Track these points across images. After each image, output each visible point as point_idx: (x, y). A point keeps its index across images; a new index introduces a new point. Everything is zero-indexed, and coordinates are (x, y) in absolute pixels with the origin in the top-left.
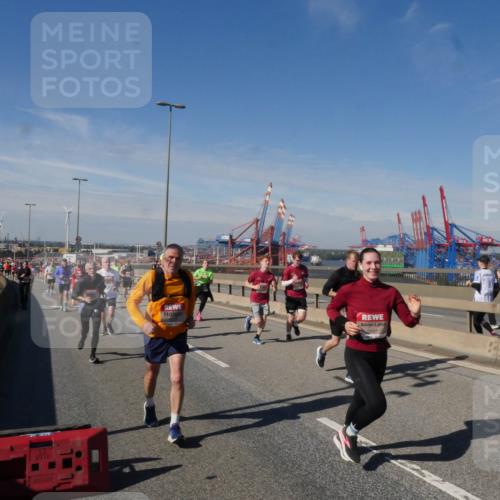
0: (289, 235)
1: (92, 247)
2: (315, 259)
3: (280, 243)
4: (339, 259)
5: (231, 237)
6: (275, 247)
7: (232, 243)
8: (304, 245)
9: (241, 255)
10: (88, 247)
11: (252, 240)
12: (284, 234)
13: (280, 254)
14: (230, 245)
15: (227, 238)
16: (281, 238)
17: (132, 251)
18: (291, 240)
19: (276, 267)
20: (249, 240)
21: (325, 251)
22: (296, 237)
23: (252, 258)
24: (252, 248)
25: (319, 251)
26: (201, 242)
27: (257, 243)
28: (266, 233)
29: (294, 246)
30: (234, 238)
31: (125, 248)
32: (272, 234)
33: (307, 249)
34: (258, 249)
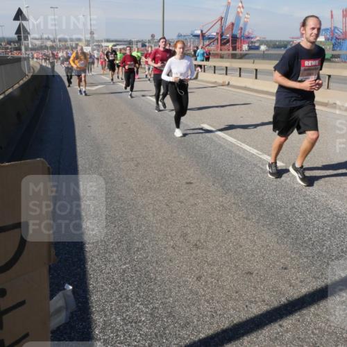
0: (245, 31)
1: (102, 41)
2: (263, 48)
3: (238, 36)
4: (281, 47)
5: (202, 31)
6: (234, 38)
7: (203, 36)
8: (256, 37)
9: (208, 45)
10: (98, 41)
11: (217, 33)
12: (242, 29)
13: (238, 44)
14: (201, 37)
15: (199, 32)
16: (239, 32)
17: (130, 44)
18: (246, 33)
19: (234, 52)
20: (215, 34)
21: (271, 41)
22: (250, 32)
23: (217, 47)
24: (218, 39)
25: (267, 41)
26: (180, 36)
27: (221, 36)
28: (228, 28)
29: (249, 38)
30: (204, 32)
31: (125, 42)
32: (232, 30)
33: (258, 40)
34: (221, 40)
